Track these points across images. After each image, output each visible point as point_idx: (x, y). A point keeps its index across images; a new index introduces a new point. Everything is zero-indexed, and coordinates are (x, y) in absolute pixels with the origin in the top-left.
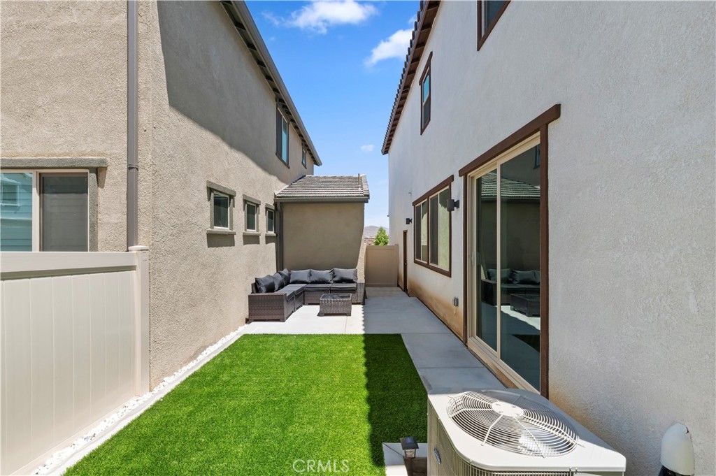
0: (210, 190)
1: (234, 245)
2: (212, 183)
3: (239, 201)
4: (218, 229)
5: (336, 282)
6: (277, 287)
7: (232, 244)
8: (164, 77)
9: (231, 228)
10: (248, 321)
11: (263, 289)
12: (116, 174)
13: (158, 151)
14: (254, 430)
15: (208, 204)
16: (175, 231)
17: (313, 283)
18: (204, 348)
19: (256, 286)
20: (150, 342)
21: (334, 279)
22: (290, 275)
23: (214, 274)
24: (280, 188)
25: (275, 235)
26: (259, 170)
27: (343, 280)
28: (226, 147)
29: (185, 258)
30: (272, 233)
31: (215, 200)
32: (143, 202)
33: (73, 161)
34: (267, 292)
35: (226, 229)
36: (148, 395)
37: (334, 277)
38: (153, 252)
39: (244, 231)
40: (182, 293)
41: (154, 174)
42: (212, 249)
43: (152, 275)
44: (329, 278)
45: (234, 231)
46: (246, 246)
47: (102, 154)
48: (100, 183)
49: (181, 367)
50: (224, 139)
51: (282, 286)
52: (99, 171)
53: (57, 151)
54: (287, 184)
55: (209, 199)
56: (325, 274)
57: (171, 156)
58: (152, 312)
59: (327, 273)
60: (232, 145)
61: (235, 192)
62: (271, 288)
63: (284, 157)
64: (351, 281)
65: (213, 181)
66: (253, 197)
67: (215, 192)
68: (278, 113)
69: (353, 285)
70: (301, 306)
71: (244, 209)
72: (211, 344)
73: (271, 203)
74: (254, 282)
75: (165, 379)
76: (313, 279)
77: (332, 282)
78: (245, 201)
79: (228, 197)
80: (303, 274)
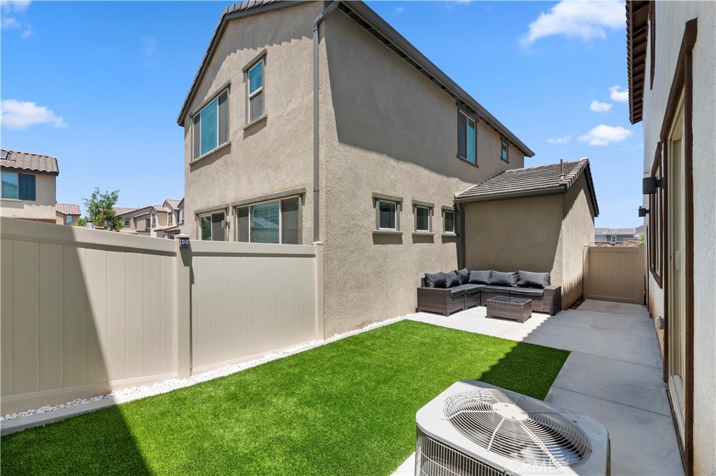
0: (375, 199)
1: (402, 243)
2: (377, 194)
3: (407, 206)
4: (382, 230)
5: (521, 286)
6: (448, 284)
7: (400, 242)
8: (335, 125)
9: (399, 229)
10: (417, 311)
11: (432, 284)
12: (310, 196)
13: (330, 177)
14: (359, 378)
15: (374, 210)
16: (343, 232)
17: (493, 284)
18: (371, 322)
19: (425, 281)
20: (325, 307)
21: (518, 283)
22: (469, 274)
23: (380, 266)
24: (462, 188)
25: (455, 235)
26: (434, 175)
27: (529, 285)
28: (392, 162)
29: (353, 252)
30: (453, 233)
31: (380, 206)
32: (322, 213)
33: (292, 191)
34: (434, 287)
35: (394, 230)
36: (323, 341)
37: (518, 280)
38: (328, 246)
39: (414, 232)
40: (350, 277)
41: (326, 193)
42: (378, 246)
43: (326, 260)
44: (512, 280)
45: (401, 231)
46: (415, 245)
47: (304, 184)
48: (303, 203)
49: (349, 331)
50: (390, 155)
51: (455, 284)
52: (302, 195)
53: (287, 186)
54: (475, 183)
55: (375, 206)
56: (509, 276)
57: (340, 178)
58: (326, 287)
59: (510, 276)
60: (398, 158)
61: (402, 199)
62: (441, 284)
63: (470, 157)
64: (540, 287)
65: (378, 192)
66: (425, 201)
67: (380, 200)
68: (460, 115)
69: (541, 291)
70: (476, 306)
71: (414, 213)
72: (378, 321)
73: (450, 205)
74: (424, 277)
75: (336, 335)
76: (493, 280)
77: (515, 285)
78: (415, 205)
79: (395, 203)
80: (484, 275)
